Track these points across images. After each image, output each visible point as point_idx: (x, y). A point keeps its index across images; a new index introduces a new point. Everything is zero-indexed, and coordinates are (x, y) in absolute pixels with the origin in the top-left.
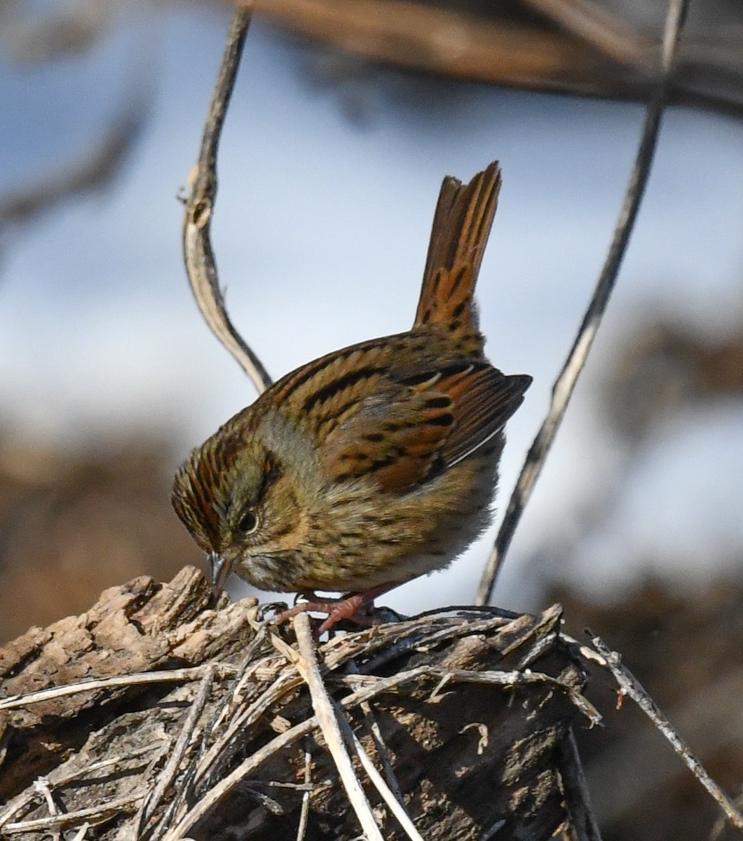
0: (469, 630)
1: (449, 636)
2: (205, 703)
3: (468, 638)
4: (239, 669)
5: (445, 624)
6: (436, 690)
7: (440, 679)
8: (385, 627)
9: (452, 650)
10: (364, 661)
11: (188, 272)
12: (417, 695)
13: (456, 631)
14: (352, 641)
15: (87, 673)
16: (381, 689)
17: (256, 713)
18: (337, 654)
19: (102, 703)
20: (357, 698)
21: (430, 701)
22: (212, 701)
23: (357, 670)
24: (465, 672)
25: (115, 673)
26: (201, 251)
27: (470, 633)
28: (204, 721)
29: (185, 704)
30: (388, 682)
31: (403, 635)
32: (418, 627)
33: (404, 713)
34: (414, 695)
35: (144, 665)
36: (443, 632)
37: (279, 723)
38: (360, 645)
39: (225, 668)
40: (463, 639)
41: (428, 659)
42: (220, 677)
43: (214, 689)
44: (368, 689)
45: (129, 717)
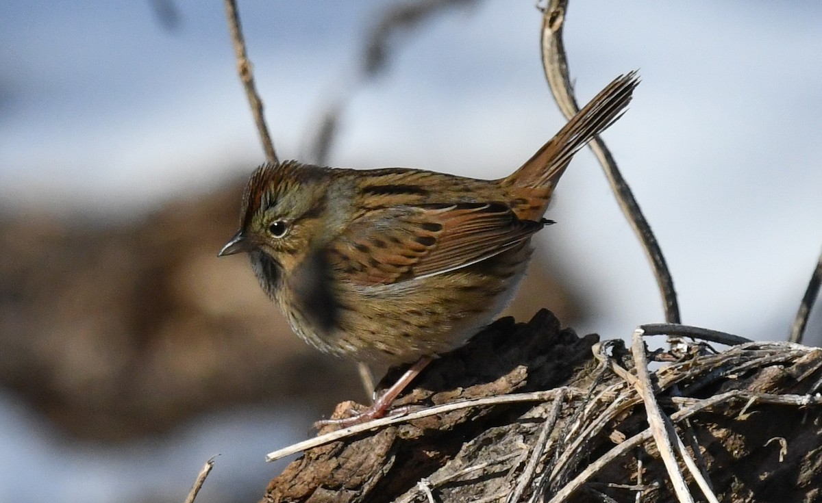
0: (770, 361)
1: (754, 366)
2: (556, 419)
3: (770, 367)
4: (585, 392)
5: (751, 357)
6: (744, 410)
7: (747, 401)
8: (703, 359)
9: (756, 378)
10: (686, 386)
11: (545, 68)
12: (728, 414)
13: (761, 362)
14: (676, 369)
16: (699, 409)
17: (598, 427)
18: (663, 380)
19: (473, 419)
20: (680, 416)
21: (739, 418)
22: (562, 418)
23: (679, 393)
24: (767, 395)
25: (485, 394)
26: (555, 50)
27: (771, 364)
28: (555, 434)
29: (540, 420)
30: (705, 403)
31: (717, 365)
32: (731, 358)
33: (718, 428)
34: (725, 414)
35: (507, 389)
36: (750, 363)
37: (616, 436)
38: (682, 373)
39: (572, 391)
40: (766, 369)
41: (737, 385)
42: (568, 399)
43: (563, 408)
44: (688, 408)
45: (495, 430)
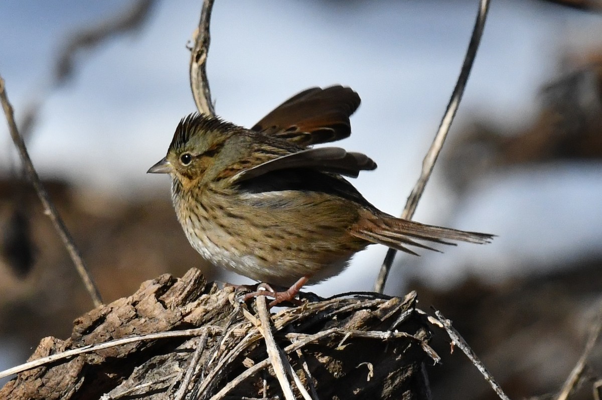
0: (361, 306)
1: (349, 310)
2: (203, 350)
3: (361, 311)
4: (223, 330)
5: (347, 303)
6: (342, 342)
7: (344, 336)
8: (311, 305)
9: (351, 318)
10: (299, 325)
11: (193, 92)
12: (330, 345)
13: (353, 307)
14: (291, 313)
15: (133, 331)
16: (308, 341)
17: (234, 356)
18: (282, 321)
19: (142, 349)
20: (294, 347)
21: (338, 349)
22: (207, 349)
23: (294, 330)
24: (359, 332)
25: (150, 331)
26: (200, 78)
27: (361, 308)
28: (202, 361)
29: (191, 350)
30: (313, 338)
31: (322, 309)
32: (331, 305)
33: (323, 356)
34: (328, 345)
35: (166, 327)
36: (346, 308)
37: (247, 362)
38: (296, 315)
39: (215, 329)
40: (357, 312)
41: (336, 323)
42: (212, 334)
43: (208, 341)
44: (301, 341)
45: (158, 358)
